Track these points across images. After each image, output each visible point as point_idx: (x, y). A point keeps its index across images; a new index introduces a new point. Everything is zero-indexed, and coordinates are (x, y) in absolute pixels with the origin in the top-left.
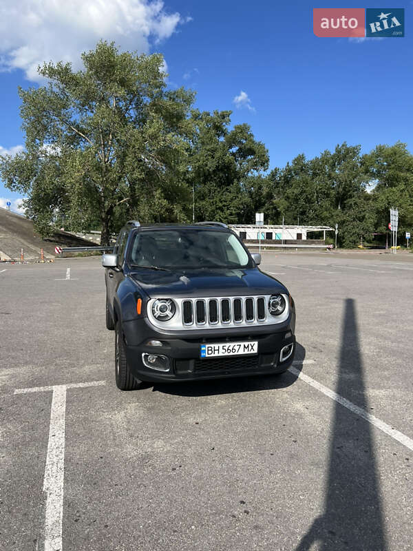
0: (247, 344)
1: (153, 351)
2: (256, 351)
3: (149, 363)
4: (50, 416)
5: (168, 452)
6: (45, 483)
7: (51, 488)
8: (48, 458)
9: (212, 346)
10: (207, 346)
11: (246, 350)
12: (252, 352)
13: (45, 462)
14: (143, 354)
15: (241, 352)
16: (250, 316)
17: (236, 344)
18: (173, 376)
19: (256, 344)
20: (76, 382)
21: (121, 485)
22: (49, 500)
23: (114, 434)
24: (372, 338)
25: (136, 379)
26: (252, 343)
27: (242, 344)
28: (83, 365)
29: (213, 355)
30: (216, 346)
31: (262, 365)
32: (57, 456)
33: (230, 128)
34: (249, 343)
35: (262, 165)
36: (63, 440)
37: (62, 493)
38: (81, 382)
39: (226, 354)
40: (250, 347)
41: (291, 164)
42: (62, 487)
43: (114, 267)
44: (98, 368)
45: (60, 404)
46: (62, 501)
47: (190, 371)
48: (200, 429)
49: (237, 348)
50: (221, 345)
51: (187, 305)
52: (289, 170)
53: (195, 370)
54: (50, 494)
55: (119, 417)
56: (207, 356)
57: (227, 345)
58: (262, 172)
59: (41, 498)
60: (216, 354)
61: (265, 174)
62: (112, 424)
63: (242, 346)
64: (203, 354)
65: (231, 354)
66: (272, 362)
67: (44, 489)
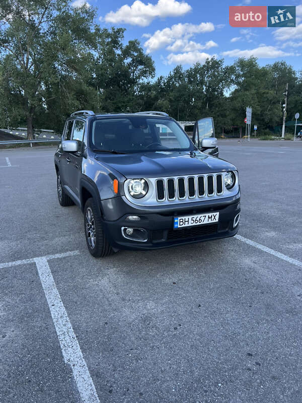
0: (210, 215)
1: (131, 224)
2: (217, 221)
3: (127, 235)
4: (41, 286)
5: (162, 312)
6: (64, 354)
7: (72, 359)
8: (57, 329)
9: (183, 218)
10: (179, 218)
11: (210, 220)
12: (214, 221)
13: (56, 332)
14: (123, 228)
15: (206, 222)
16: (211, 191)
17: (202, 215)
18: (151, 245)
19: (217, 214)
20: (53, 253)
21: (136, 349)
22: (75, 373)
23: (108, 299)
24: (271, 203)
25: (113, 248)
26: (215, 214)
27: (207, 215)
28: (53, 238)
29: (183, 226)
30: (186, 218)
31: (219, 232)
32: (65, 325)
33: (125, 43)
34: (212, 214)
35: (150, 73)
36: (63, 309)
37: (84, 363)
38: (57, 253)
39: (194, 224)
40: (213, 217)
41: (172, 73)
42: (82, 357)
43: (75, 152)
44: (67, 239)
45: (47, 275)
46: (88, 372)
47: (163, 240)
48: (180, 288)
49: (202, 219)
50: (190, 217)
51: (160, 184)
52: (170, 78)
53: (168, 238)
54: (74, 365)
55: (104, 282)
56: (179, 226)
57: (195, 216)
58: (150, 79)
59: (66, 371)
60: (186, 225)
61: (153, 81)
62: (101, 290)
63: (207, 217)
64: (176, 226)
65: (198, 224)
66: (226, 228)
67: (66, 362)
